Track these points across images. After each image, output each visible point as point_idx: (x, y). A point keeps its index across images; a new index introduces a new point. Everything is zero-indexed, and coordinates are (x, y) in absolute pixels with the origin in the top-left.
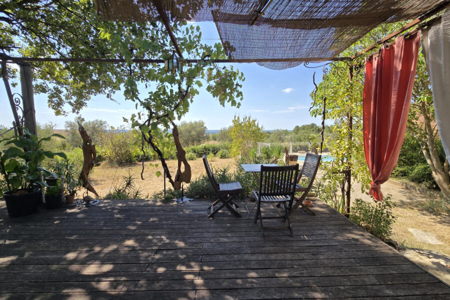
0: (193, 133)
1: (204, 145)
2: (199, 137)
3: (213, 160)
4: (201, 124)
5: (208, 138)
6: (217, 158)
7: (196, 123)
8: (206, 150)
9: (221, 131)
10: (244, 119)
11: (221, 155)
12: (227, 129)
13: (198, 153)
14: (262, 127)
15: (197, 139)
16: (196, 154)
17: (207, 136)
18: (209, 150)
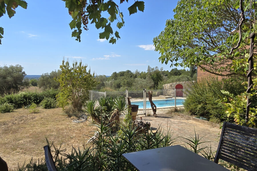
0: (9, 79)
1: (24, 93)
2: (16, 83)
3: (36, 111)
4: (19, 69)
5: (27, 84)
6: (41, 108)
7: (12, 68)
8: (26, 100)
9: (43, 76)
10: (73, 65)
11: (46, 105)
12: (49, 74)
13: (16, 103)
14: (94, 74)
15: (14, 85)
16: (13, 104)
17: (25, 82)
18: (30, 99)
